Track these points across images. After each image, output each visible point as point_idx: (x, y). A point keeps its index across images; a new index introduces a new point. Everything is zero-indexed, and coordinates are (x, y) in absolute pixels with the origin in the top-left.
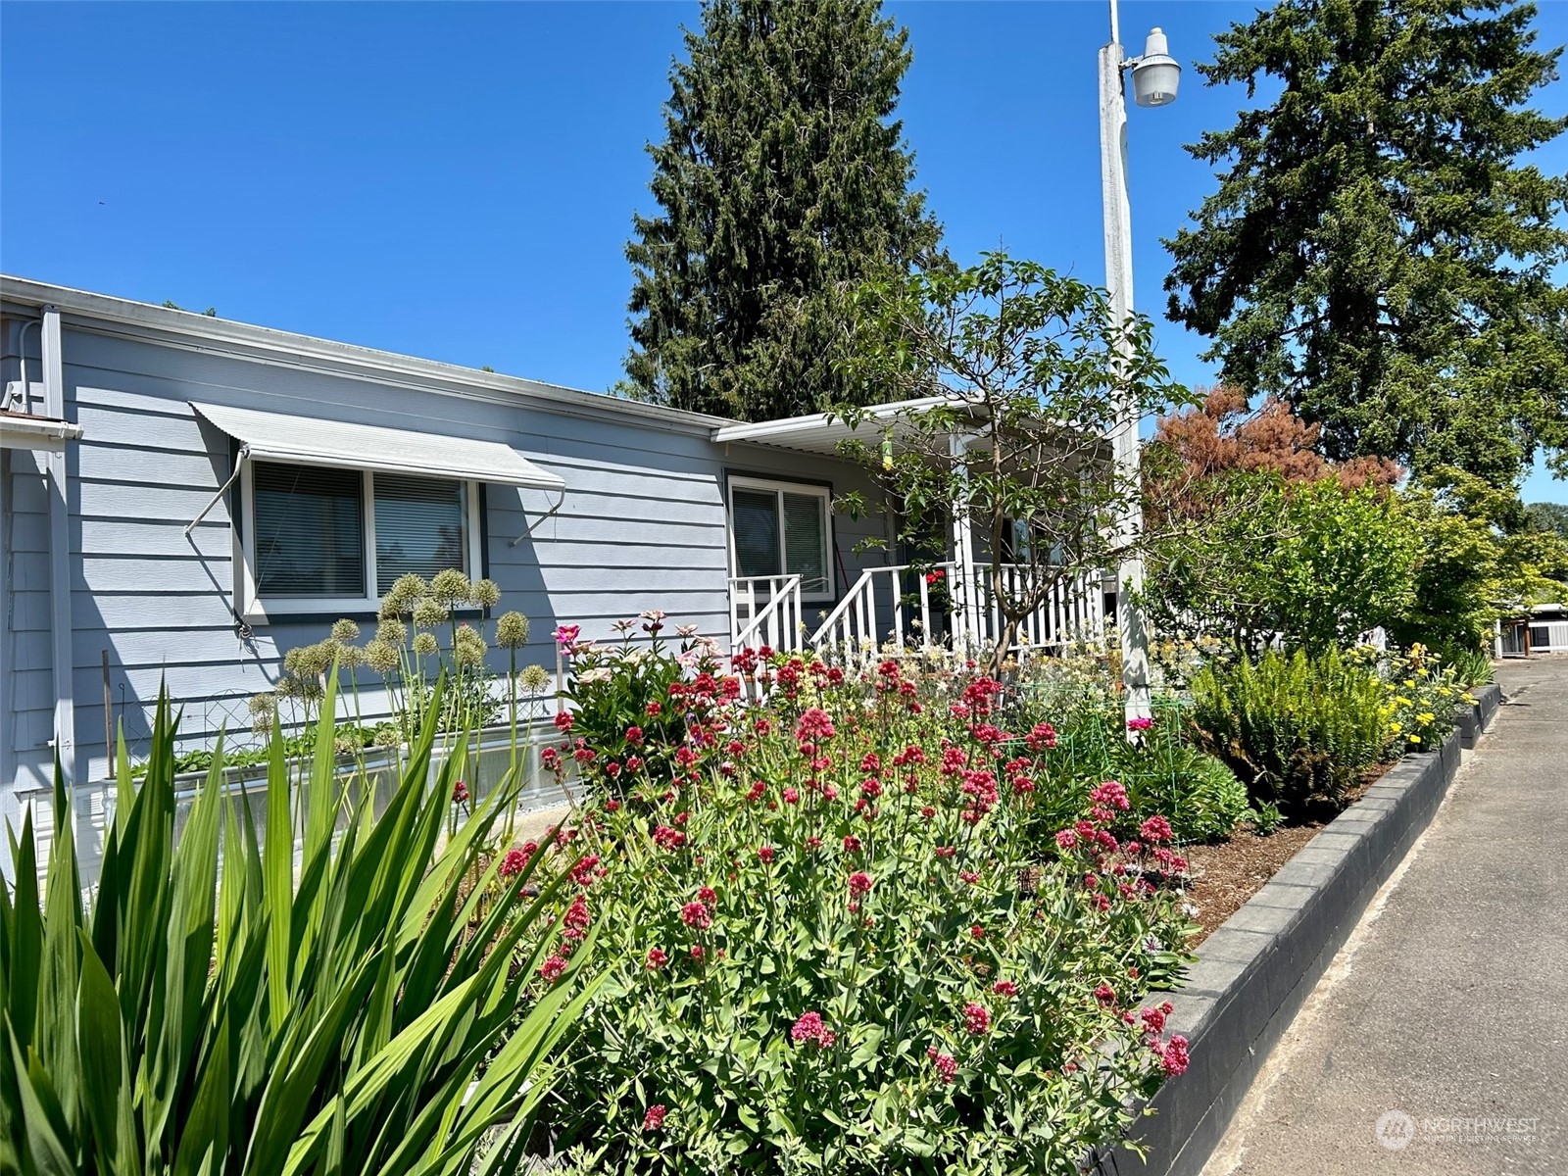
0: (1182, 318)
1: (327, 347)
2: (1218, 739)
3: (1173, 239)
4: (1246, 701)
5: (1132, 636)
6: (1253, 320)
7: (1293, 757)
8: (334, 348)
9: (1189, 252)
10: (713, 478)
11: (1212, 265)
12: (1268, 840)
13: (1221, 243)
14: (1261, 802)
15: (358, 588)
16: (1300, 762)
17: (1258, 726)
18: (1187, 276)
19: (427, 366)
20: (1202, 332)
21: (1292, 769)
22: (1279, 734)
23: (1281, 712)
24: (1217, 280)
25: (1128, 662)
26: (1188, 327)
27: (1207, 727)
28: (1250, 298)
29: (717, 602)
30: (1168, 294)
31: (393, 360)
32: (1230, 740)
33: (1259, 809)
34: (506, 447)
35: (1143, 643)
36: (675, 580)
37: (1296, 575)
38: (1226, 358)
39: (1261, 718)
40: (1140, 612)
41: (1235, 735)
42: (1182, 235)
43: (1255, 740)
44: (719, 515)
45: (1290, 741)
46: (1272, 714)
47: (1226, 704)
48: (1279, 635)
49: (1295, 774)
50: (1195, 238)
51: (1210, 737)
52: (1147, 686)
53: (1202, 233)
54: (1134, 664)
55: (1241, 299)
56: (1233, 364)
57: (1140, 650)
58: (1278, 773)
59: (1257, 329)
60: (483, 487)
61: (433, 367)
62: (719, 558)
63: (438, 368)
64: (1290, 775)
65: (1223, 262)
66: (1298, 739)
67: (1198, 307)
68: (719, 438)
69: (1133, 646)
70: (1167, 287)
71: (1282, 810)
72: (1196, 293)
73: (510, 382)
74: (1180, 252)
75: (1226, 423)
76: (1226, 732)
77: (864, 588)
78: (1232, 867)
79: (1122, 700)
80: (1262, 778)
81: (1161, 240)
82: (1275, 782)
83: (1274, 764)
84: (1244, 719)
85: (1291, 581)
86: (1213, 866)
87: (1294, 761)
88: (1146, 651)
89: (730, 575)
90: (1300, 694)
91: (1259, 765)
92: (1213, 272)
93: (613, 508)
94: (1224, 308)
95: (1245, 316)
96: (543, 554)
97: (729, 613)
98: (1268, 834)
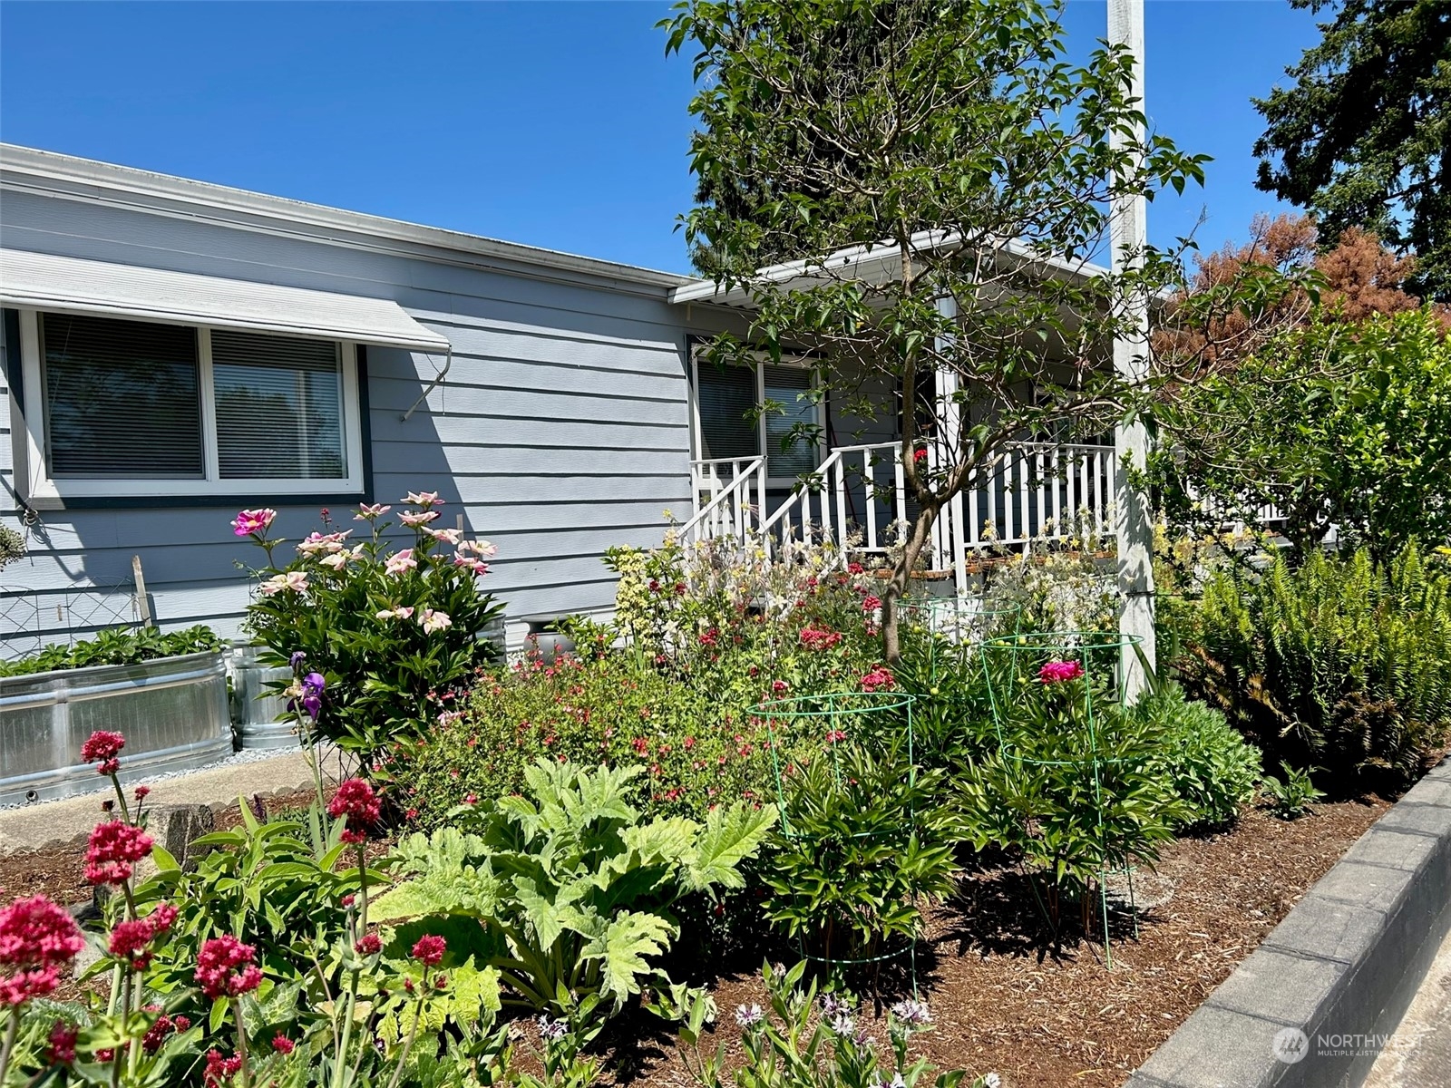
0: (1272, 187)
1: (131, 176)
2: (1232, 674)
3: (1266, 99)
4: (1274, 621)
5: (1130, 528)
6: (1353, 182)
7: (1341, 704)
8: (140, 178)
9: (1284, 113)
10: (673, 346)
11: (1309, 128)
12: (1292, 826)
13: (1320, 100)
14: (1288, 769)
15: (195, 467)
16: (1350, 712)
17: (1290, 656)
18: (1280, 139)
19: (274, 203)
20: (1296, 202)
21: (1338, 721)
22: (1320, 670)
23: (1325, 641)
24: (1314, 143)
25: (1124, 562)
26: (1280, 197)
27: (1217, 656)
28: (1350, 161)
29: (676, 488)
30: (1258, 162)
31: (226, 195)
32: (1248, 674)
33: (1284, 780)
34: (394, 304)
35: (1147, 538)
36: (623, 463)
37: (1359, 443)
38: (1321, 227)
39: (1295, 647)
40: (1141, 496)
41: (1256, 668)
42: (1276, 94)
43: (1285, 676)
44: (681, 389)
45: (1337, 681)
46: (1311, 641)
47: (1245, 624)
48: (1334, 527)
49: (1343, 729)
50: (1291, 96)
51: (1221, 669)
52: (1148, 594)
53: (1299, 91)
54: (1132, 565)
55: (1341, 164)
56: (1328, 233)
57: (1140, 547)
58: (1317, 724)
59: (1358, 193)
60: (362, 350)
61: (282, 205)
62: (680, 439)
63: (290, 207)
64: (1335, 729)
65: (1322, 125)
66: (1349, 679)
67: (1292, 174)
68: (677, 299)
69: (1131, 541)
70: (1257, 152)
71: (1318, 781)
72: (1290, 160)
73: (392, 226)
74: (1273, 112)
75: (1291, 263)
76: (1243, 664)
77: (831, 470)
78: (1220, 884)
79: (1118, 611)
80: (1293, 731)
81: (1253, 100)
82: (1311, 738)
83: (1310, 712)
84: (1270, 647)
85: (1351, 451)
86: (1189, 881)
87: (1341, 710)
88: (1149, 549)
89: (694, 457)
90: (1355, 615)
91: (1288, 712)
92: (1310, 135)
93: (537, 377)
94: (1320, 172)
95: (1344, 181)
96: (446, 431)
97: (691, 500)
98: (1293, 817)
